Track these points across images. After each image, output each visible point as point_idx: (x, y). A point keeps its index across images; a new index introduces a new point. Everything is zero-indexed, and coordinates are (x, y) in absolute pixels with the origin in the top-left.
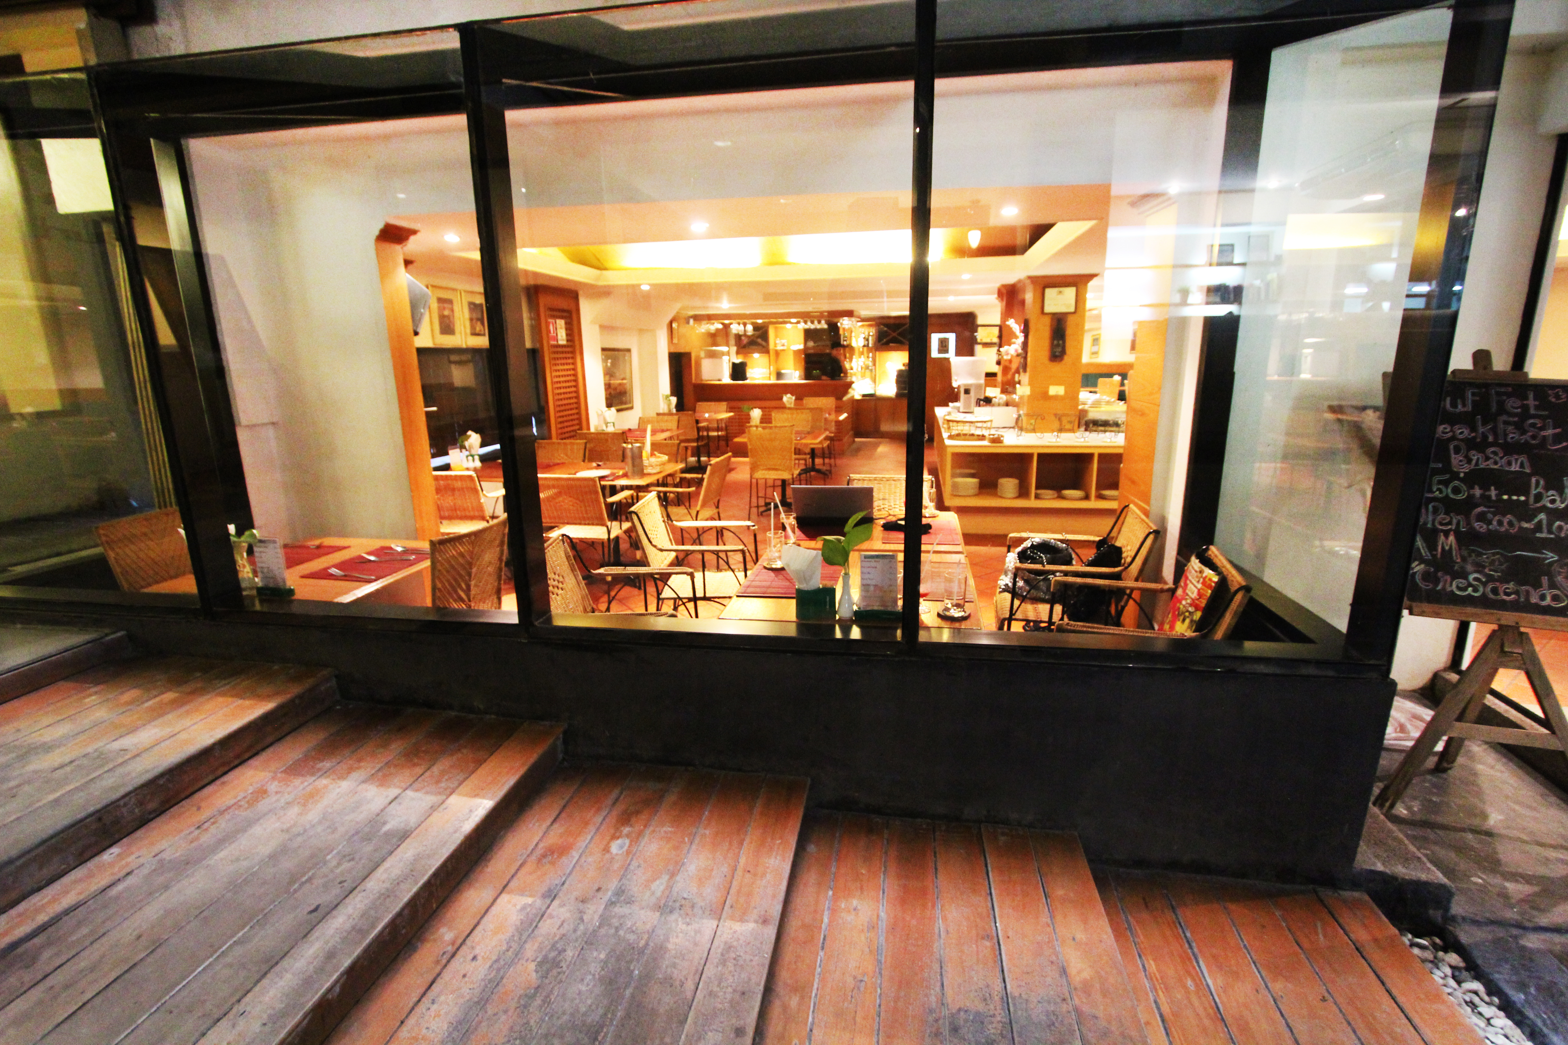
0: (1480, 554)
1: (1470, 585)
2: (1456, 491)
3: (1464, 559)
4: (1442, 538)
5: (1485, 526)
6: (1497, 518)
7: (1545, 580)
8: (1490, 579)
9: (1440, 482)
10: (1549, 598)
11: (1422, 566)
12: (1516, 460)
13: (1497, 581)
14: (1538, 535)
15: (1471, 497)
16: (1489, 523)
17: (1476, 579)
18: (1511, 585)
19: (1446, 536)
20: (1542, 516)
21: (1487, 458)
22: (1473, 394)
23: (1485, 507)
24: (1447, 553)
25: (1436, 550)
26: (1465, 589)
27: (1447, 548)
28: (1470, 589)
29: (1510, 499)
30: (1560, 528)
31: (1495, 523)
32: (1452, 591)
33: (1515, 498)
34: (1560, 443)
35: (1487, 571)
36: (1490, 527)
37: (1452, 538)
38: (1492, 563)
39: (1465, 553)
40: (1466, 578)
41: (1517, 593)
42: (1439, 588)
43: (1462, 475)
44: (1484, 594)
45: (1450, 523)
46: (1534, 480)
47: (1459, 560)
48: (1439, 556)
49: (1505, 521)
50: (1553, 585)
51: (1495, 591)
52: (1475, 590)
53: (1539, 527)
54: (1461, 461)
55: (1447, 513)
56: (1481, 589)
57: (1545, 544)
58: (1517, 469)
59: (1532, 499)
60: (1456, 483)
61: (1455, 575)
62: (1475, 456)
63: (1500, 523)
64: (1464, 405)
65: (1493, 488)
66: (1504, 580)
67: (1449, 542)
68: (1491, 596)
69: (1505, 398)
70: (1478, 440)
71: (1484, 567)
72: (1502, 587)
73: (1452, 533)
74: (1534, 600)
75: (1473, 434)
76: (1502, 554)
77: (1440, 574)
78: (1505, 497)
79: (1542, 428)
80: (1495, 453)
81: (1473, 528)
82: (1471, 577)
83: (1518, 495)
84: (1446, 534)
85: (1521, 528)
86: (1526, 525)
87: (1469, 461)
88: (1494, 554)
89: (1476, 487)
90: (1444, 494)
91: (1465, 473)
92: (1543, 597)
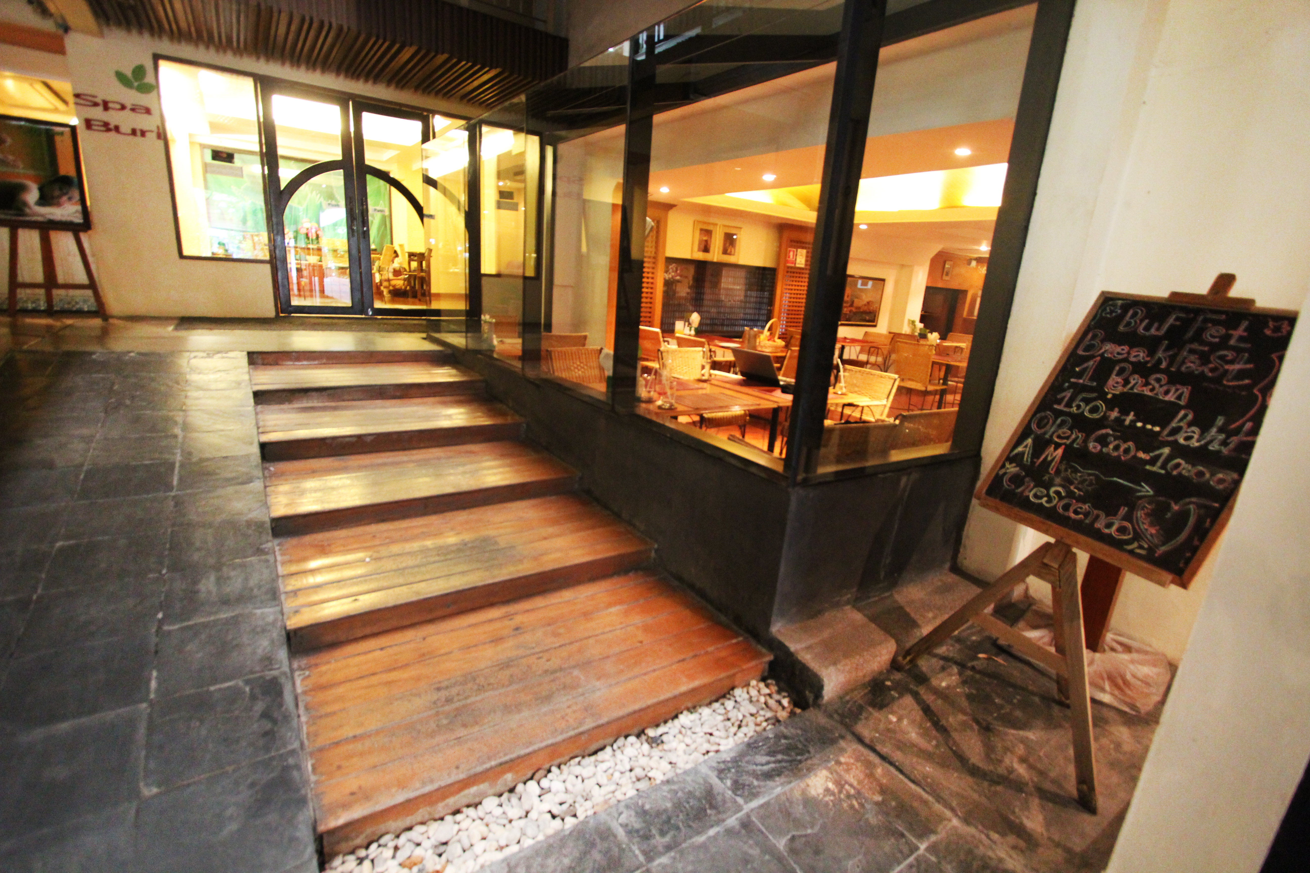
0: (1076, 471)
1: (1048, 495)
2: (1094, 410)
3: (1058, 472)
4: (1052, 449)
5: (1099, 448)
6: (1116, 442)
7: (1123, 510)
8: (1070, 494)
9: (1083, 400)
10: (1114, 528)
11: (1018, 469)
12: (1177, 390)
13: (1075, 498)
14: (1148, 467)
15: (1105, 417)
16: (1106, 445)
17: (1057, 493)
18: (1086, 507)
19: (1056, 449)
20: (1166, 451)
21: (1147, 384)
22: (1177, 319)
23: (1113, 430)
24: (1046, 464)
25: (1038, 458)
26: (1041, 498)
27: (1049, 458)
28: (1045, 499)
29: (1144, 427)
30: (1178, 466)
31: (1111, 447)
32: (1028, 497)
33: (1149, 427)
34: (1242, 379)
35: (1072, 488)
36: (1104, 450)
37: (1060, 451)
38: (1082, 482)
39: (1063, 467)
40: (1048, 489)
41: (1086, 515)
42: (1019, 490)
43: (1109, 396)
44: (1055, 506)
45: (1067, 438)
46: (1182, 413)
47: (1052, 472)
48: (1037, 464)
49: (1124, 446)
50: (1128, 517)
51: (1066, 507)
52: (1049, 501)
53: (1153, 461)
54: (1117, 383)
55: (1071, 429)
56: (1055, 502)
57: (1151, 478)
58: (1173, 399)
59: (1166, 432)
60: (1100, 403)
61: (1040, 483)
62: (1136, 380)
63: (1117, 448)
64: (1158, 329)
65: (1132, 413)
66: (1080, 500)
67: (1054, 455)
68: (1061, 511)
69: (1210, 325)
70: (1149, 365)
71: (1071, 483)
72: (1075, 505)
73: (1063, 447)
74: (1099, 525)
75: (1148, 359)
76: (1097, 477)
77: (1027, 479)
78: (1139, 424)
79: (1232, 362)
80: (1158, 380)
81: (1086, 447)
82: (1053, 489)
83: (1153, 425)
84: (1058, 446)
85: (1135, 457)
86: (1141, 455)
87: (1126, 382)
88: (1090, 475)
89: (1117, 410)
90: (1081, 411)
91: (1114, 395)
92: (1109, 526)
